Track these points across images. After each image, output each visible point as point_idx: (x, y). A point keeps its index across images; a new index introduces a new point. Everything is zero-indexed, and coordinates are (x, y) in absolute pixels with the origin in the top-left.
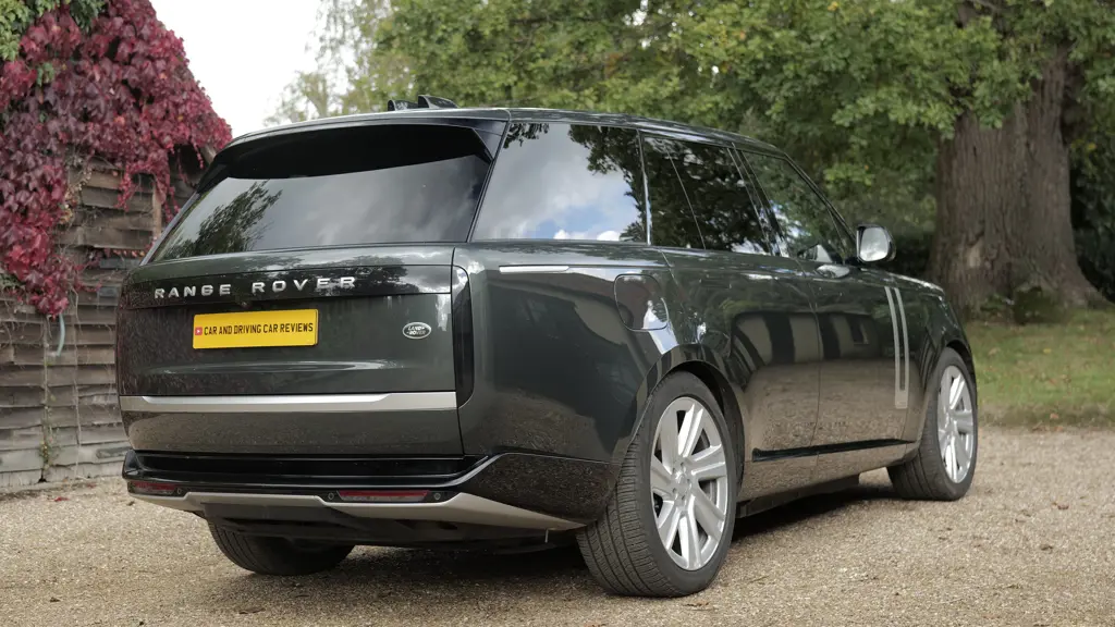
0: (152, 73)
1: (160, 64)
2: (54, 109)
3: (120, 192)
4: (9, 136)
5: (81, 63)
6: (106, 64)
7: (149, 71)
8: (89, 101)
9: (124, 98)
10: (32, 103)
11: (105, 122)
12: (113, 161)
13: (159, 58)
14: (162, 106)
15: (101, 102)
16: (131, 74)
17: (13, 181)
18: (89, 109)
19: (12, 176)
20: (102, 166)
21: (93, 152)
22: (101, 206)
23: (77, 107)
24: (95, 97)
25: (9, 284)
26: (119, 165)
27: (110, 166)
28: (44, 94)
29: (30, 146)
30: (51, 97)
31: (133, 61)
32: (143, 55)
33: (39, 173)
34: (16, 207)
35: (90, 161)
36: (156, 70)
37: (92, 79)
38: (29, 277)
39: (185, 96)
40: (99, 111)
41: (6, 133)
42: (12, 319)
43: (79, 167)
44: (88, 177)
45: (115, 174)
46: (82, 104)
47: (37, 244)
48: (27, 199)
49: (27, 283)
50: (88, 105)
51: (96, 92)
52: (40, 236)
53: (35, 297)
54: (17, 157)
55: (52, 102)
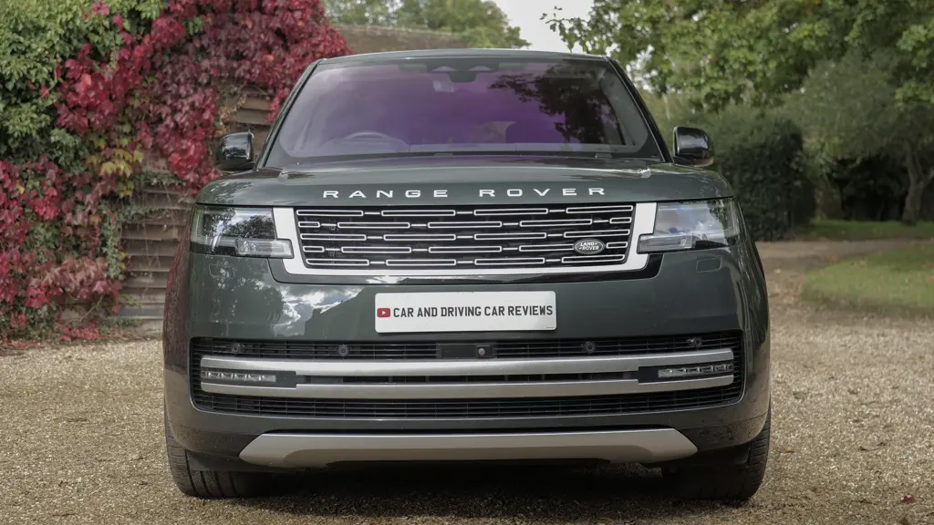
0: (293, 22)
1: (298, 14)
2: (208, 51)
3: (270, 112)
4: (166, 73)
5: (236, 15)
6: (256, 16)
7: (290, 21)
8: (241, 44)
9: (271, 41)
10: (190, 47)
11: (254, 60)
12: (265, 89)
13: (297, 10)
14: (302, 47)
15: (251, 44)
16: (276, 24)
17: (171, 106)
18: (241, 50)
19: (169, 102)
20: (256, 93)
21: (245, 82)
22: (253, 122)
23: (229, 48)
24: (246, 41)
25: (173, 181)
26: (271, 91)
27: (264, 93)
28: (200, 39)
29: (182, 80)
30: (205, 42)
31: (277, 13)
32: (283, 7)
33: (190, 100)
34: (172, 125)
35: (244, 88)
36: (294, 19)
37: (245, 27)
38: (188, 177)
39: (320, 38)
40: (250, 51)
41: (164, 71)
42: (177, 207)
43: (235, 94)
44: (243, 102)
45: (268, 98)
46: (234, 47)
47: (192, 152)
48: (181, 118)
49: (187, 181)
50: (240, 47)
51: (247, 37)
52: (193, 147)
53: (195, 192)
54: (173, 88)
55: (206, 46)
